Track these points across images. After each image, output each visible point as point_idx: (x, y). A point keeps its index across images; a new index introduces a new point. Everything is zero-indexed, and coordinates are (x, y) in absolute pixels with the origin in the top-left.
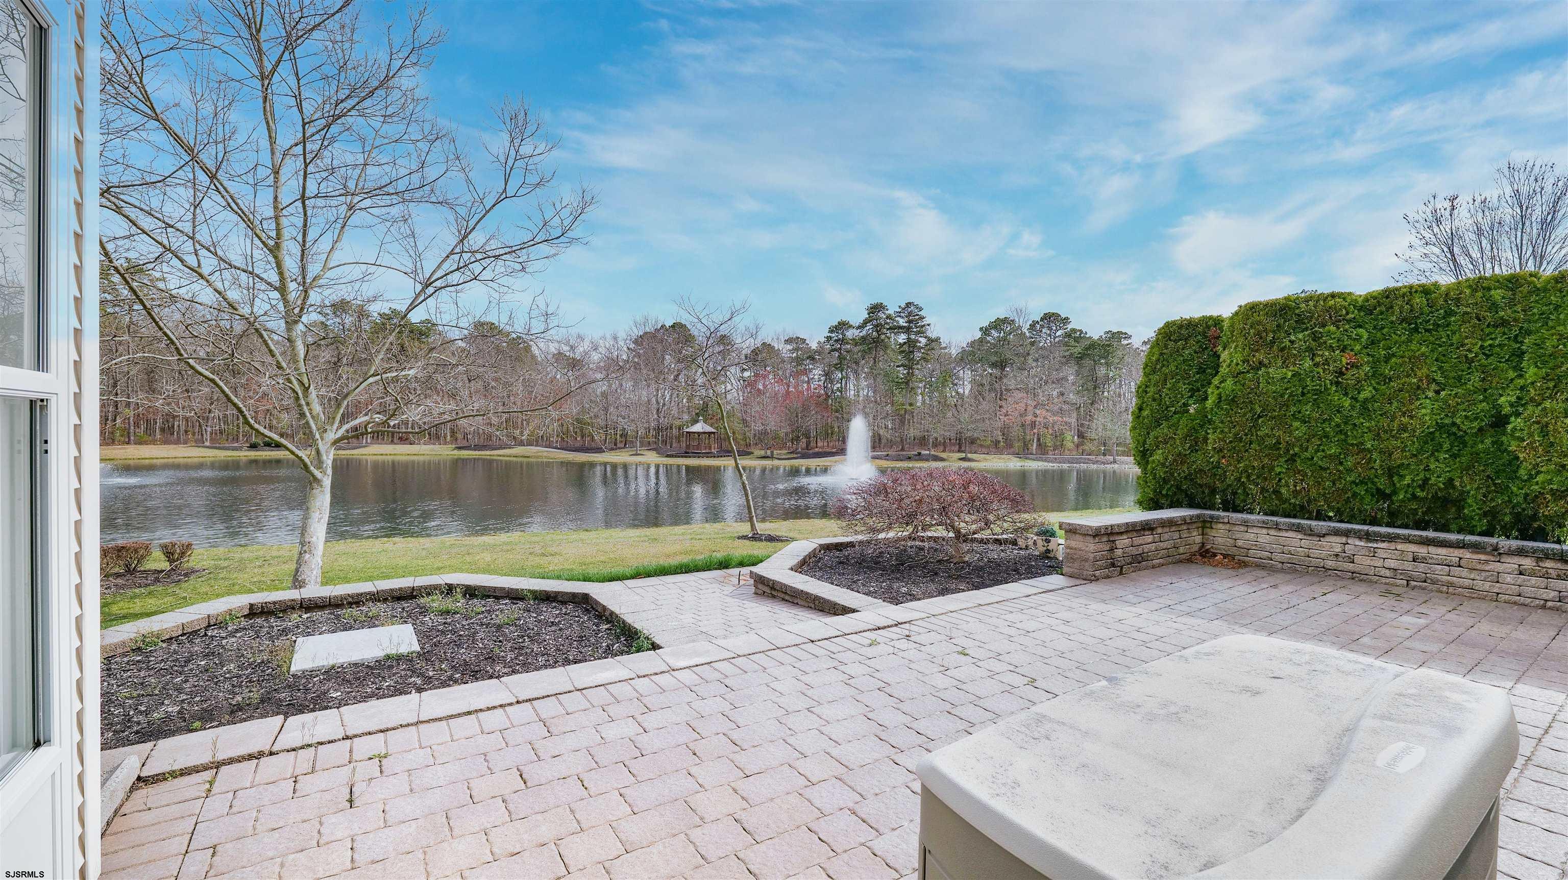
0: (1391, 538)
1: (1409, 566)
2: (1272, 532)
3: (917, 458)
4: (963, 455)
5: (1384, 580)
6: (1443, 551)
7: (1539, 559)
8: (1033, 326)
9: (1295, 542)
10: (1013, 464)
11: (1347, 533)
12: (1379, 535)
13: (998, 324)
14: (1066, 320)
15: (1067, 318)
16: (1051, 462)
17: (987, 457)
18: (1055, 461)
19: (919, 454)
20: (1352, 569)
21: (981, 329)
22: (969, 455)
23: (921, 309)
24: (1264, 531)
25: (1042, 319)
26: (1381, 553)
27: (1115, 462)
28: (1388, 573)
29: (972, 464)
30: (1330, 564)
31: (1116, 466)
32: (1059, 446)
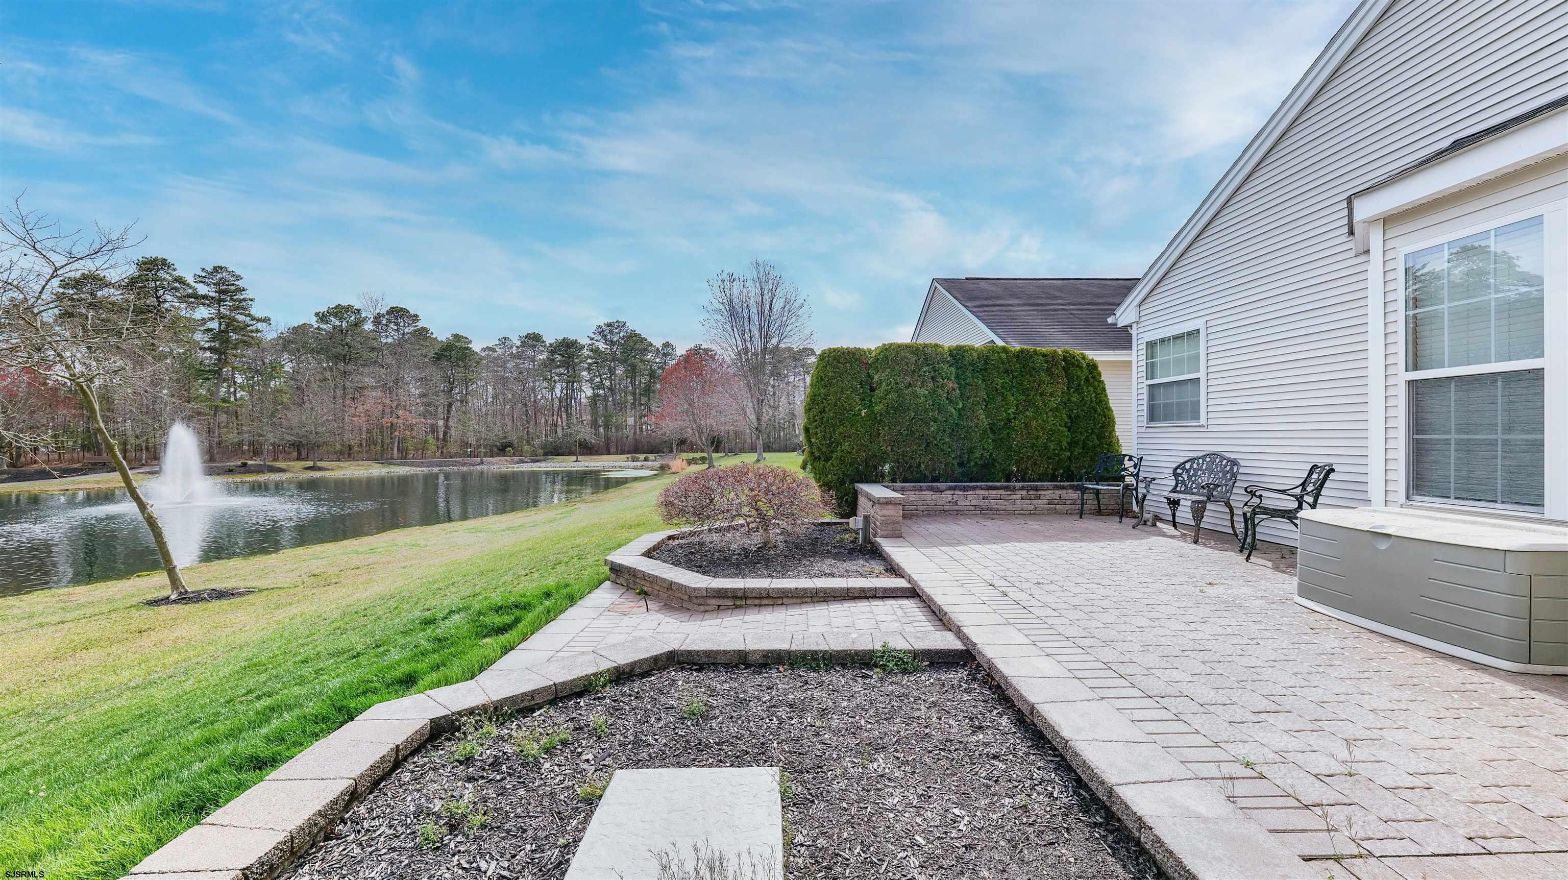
0: (974, 488)
1: (981, 502)
2: (917, 493)
3: (242, 469)
4: (310, 464)
5: (971, 513)
6: (994, 492)
7: (1028, 491)
8: (377, 319)
9: (929, 496)
10: (376, 471)
11: (954, 488)
12: (969, 487)
13: (339, 311)
14: (415, 318)
15: (416, 316)
16: (418, 466)
17: (341, 464)
18: (421, 465)
19: (244, 465)
20: (957, 509)
21: (317, 314)
22: (319, 464)
23: (239, 278)
24: (913, 492)
25: (388, 313)
26: (970, 498)
27: (482, 463)
28: (972, 508)
29: (327, 474)
30: (947, 507)
31: (485, 467)
32: (422, 449)
